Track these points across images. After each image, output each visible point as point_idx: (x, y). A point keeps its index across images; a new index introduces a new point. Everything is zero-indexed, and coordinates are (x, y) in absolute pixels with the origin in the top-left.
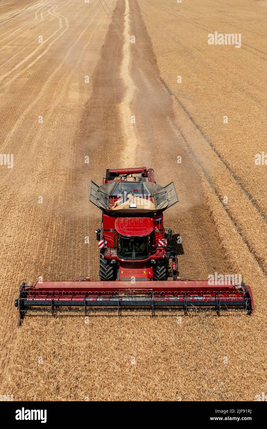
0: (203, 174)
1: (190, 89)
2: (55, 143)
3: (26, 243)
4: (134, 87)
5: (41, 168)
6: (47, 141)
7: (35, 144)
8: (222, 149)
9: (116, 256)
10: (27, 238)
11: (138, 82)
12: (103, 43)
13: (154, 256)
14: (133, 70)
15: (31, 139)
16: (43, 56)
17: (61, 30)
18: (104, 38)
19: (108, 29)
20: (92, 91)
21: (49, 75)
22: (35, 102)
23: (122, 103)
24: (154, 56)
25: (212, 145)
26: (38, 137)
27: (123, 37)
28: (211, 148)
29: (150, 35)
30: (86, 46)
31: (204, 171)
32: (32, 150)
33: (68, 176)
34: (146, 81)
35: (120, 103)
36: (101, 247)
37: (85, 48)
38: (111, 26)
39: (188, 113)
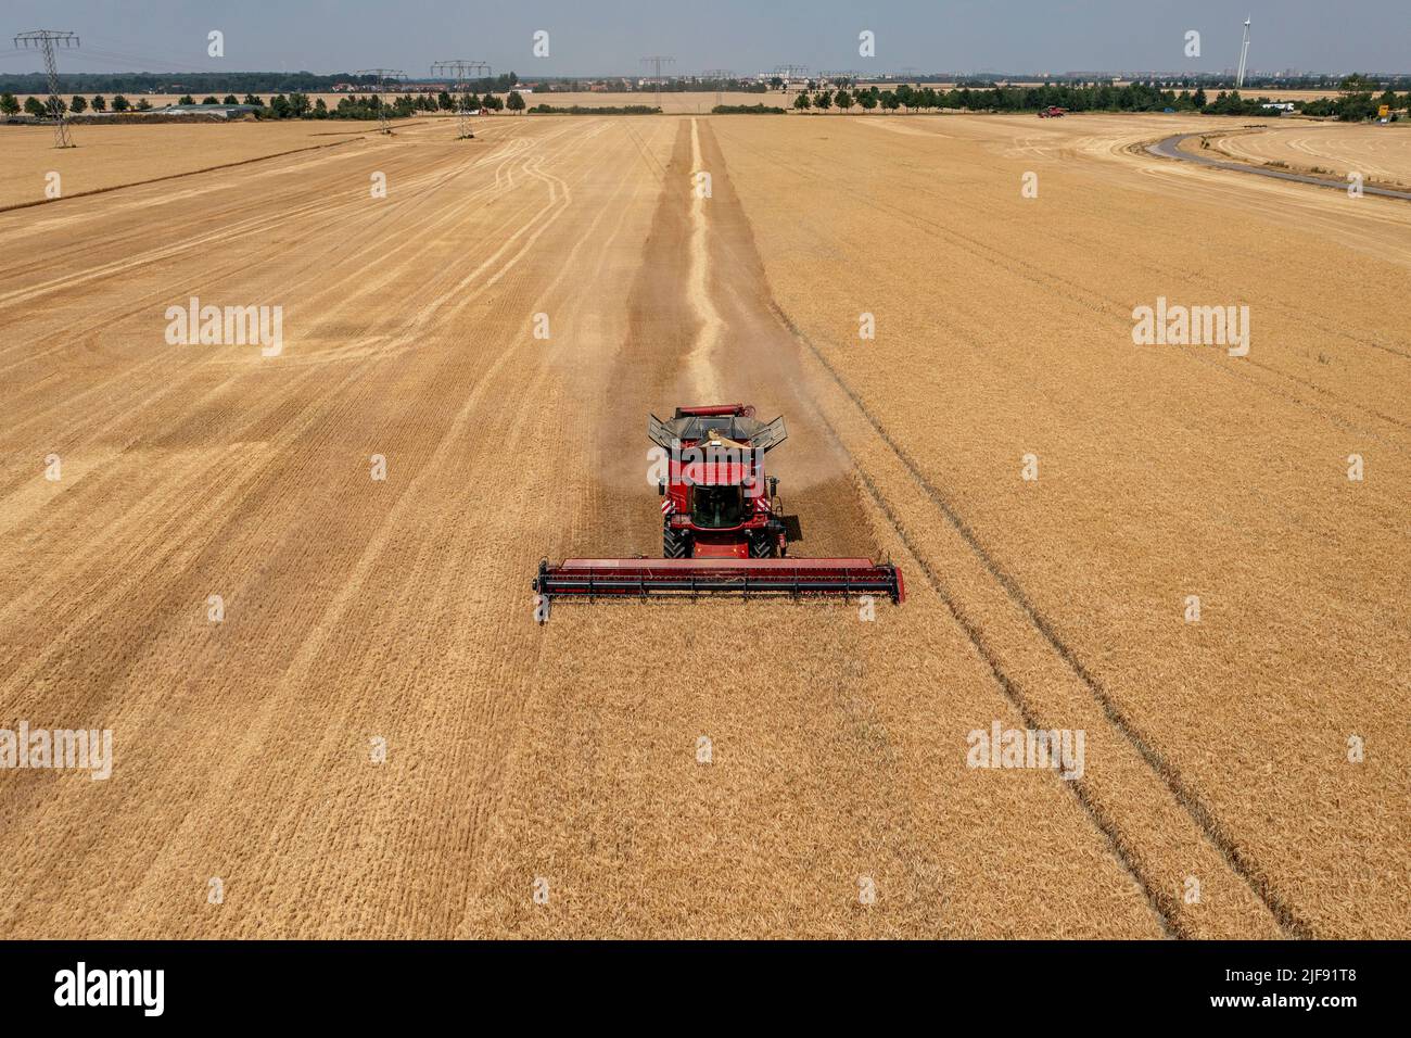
0: (863, 482)
1: (836, 322)
2: (557, 431)
3: (512, 613)
4: (718, 321)
5: (530, 478)
6: (540, 427)
7: (516, 434)
8: (902, 437)
9: (690, 523)
10: (512, 605)
11: (726, 312)
12: (647, 233)
13: (750, 523)
14: (714, 289)
15: (507, 425)
16: (519, 262)
17: (554, 209)
18: (648, 222)
19: (657, 205)
20: (627, 329)
21: (536, 299)
22: (509, 353)
23: (693, 353)
24: (759, 258)
25: (880, 429)
26: (521, 420)
27: (691, 221)
28: (879, 435)
29: (747, 215)
30: (611, 239)
31: (865, 477)
32: (511, 445)
33: (587, 492)
34: (742, 308)
35: (689, 353)
36: (666, 511)
37: (607, 244)
38: (663, 198)
39: (831, 369)
